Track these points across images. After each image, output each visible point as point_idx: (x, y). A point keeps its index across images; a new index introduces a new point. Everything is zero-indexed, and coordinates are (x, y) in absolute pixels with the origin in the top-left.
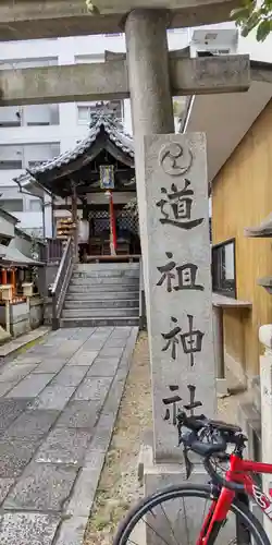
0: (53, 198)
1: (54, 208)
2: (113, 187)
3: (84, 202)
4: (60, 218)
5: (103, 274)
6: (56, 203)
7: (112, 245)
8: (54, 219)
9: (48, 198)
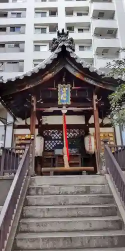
0: (15, 119)
1: (15, 127)
2: (69, 103)
3: (40, 123)
4: (19, 135)
5: (64, 189)
6: (17, 124)
7: (66, 158)
8: (14, 136)
9: (10, 119)
